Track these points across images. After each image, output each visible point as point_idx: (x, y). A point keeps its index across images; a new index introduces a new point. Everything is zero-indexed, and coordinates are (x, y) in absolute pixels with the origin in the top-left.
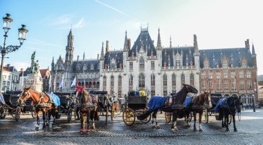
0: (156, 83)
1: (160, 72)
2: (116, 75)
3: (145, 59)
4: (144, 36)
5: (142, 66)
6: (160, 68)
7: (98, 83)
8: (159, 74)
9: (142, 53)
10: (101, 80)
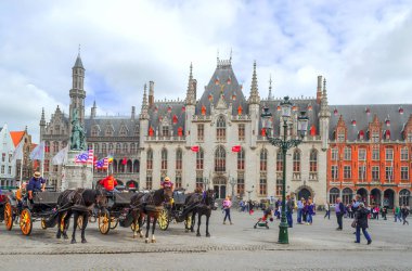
0: (247, 165)
1: (254, 145)
2: (172, 149)
3: (228, 121)
4: (224, 74)
5: (221, 132)
6: (255, 138)
7: (137, 163)
8: (253, 149)
9: (222, 109)
10: (143, 157)
